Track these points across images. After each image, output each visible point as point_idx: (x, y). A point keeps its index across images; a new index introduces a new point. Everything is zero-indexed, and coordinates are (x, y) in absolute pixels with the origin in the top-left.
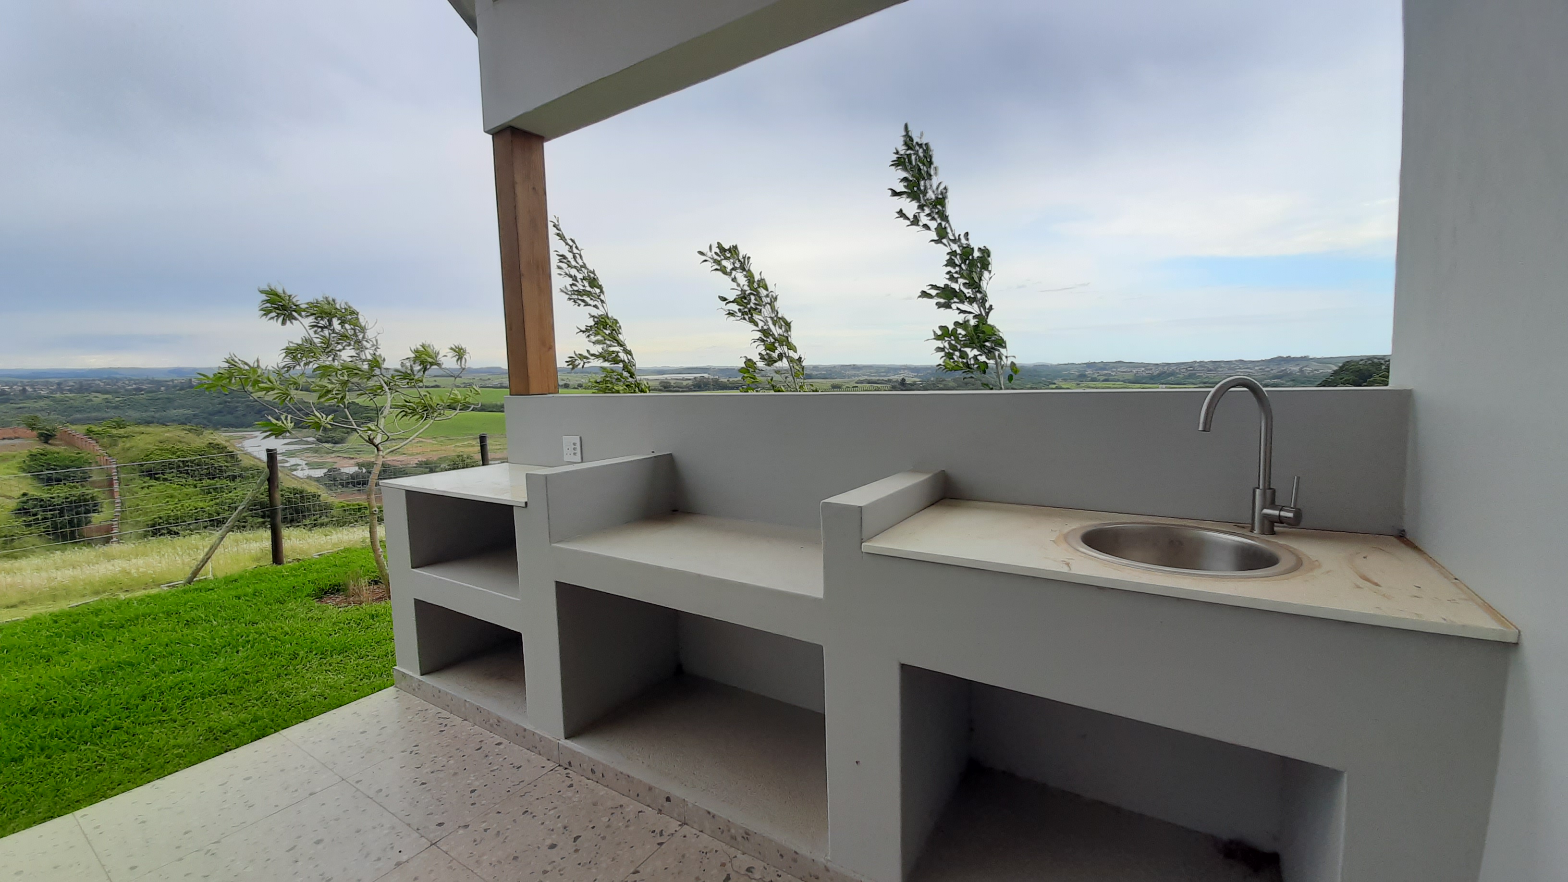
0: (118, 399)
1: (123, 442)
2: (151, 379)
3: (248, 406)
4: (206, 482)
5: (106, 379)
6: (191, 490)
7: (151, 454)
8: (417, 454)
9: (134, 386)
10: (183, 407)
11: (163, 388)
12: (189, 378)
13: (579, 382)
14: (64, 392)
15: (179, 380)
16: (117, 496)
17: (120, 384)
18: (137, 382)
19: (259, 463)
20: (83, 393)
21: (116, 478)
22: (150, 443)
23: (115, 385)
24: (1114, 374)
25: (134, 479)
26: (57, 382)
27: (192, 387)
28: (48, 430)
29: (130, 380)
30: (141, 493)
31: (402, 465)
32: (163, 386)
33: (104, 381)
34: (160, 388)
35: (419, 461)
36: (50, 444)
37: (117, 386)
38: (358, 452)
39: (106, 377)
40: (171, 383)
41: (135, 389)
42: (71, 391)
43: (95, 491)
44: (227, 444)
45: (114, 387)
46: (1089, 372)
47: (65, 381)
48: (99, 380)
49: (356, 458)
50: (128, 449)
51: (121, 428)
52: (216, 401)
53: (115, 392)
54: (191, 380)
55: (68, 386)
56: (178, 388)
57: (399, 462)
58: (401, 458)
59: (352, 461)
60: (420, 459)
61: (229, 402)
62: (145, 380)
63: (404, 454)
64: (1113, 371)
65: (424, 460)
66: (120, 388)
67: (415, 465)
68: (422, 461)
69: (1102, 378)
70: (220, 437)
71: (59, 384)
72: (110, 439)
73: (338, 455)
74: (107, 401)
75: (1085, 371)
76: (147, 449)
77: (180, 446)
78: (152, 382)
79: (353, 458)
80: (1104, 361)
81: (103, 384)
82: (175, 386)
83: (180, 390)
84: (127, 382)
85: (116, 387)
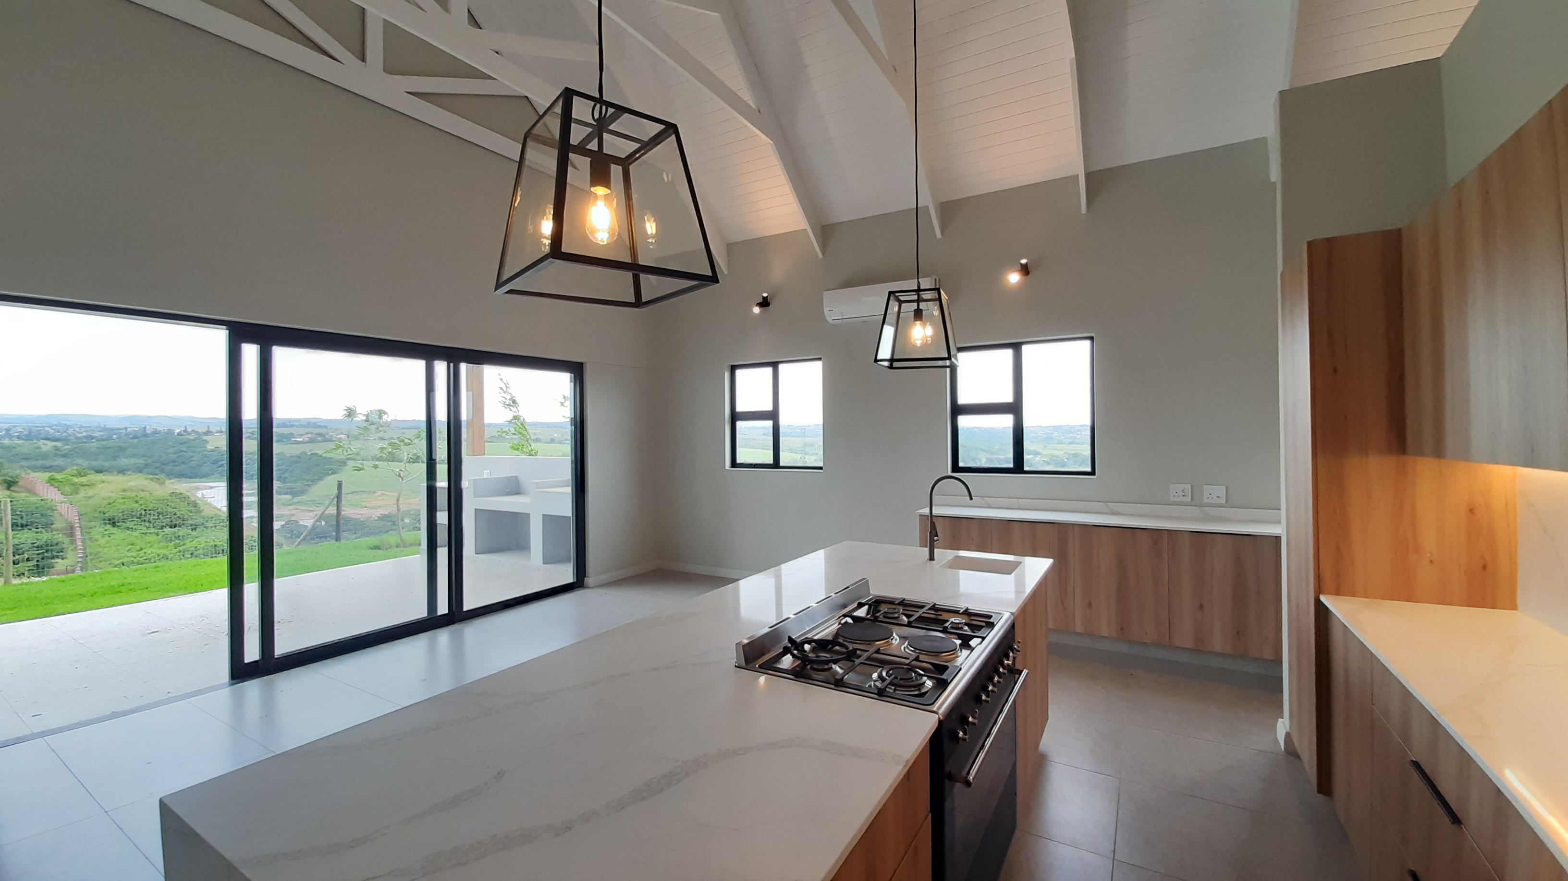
0: (67, 447)
1: (85, 490)
2: (102, 426)
3: (205, 456)
4: (168, 530)
5: (56, 425)
6: (153, 538)
7: (113, 502)
8: (380, 507)
9: (85, 434)
10: (134, 456)
11: (115, 437)
12: (143, 426)
13: (551, 437)
14: (13, 439)
15: (134, 428)
16: (79, 543)
17: (70, 431)
18: (89, 429)
19: (220, 514)
20: (32, 440)
21: (78, 525)
22: (112, 492)
23: (65, 432)
24: (1078, 437)
25: (95, 527)
26: (5, 427)
27: (146, 435)
28: (11, 477)
29: (81, 427)
30: (102, 541)
31: (362, 518)
32: (115, 434)
33: (54, 428)
34: (112, 436)
35: (381, 514)
36: (12, 491)
37: (68, 433)
38: (318, 505)
39: (56, 423)
40: (124, 431)
41: (86, 437)
42: (19, 438)
43: (60, 537)
44: (188, 494)
45: (64, 434)
46: (1056, 434)
47: (14, 427)
48: (50, 427)
49: (315, 511)
50: (90, 498)
51: (82, 476)
52: (171, 450)
53: (66, 440)
54: (145, 428)
55: (17, 433)
56: (131, 436)
57: (360, 516)
58: (363, 511)
59: (311, 514)
60: (383, 513)
61: (184, 452)
62: (96, 428)
63: (366, 507)
64: (1078, 435)
65: (386, 513)
66: (70, 435)
67: (376, 519)
68: (384, 514)
69: (1069, 441)
70: (182, 486)
71: (8, 430)
72: (72, 487)
73: (296, 507)
74: (56, 449)
75: (1052, 433)
76: (109, 498)
77: (142, 494)
78: (105, 429)
79: (312, 511)
80: (1070, 425)
81: (53, 431)
82: (128, 434)
83: (133, 438)
84: (78, 430)
85: (66, 434)
